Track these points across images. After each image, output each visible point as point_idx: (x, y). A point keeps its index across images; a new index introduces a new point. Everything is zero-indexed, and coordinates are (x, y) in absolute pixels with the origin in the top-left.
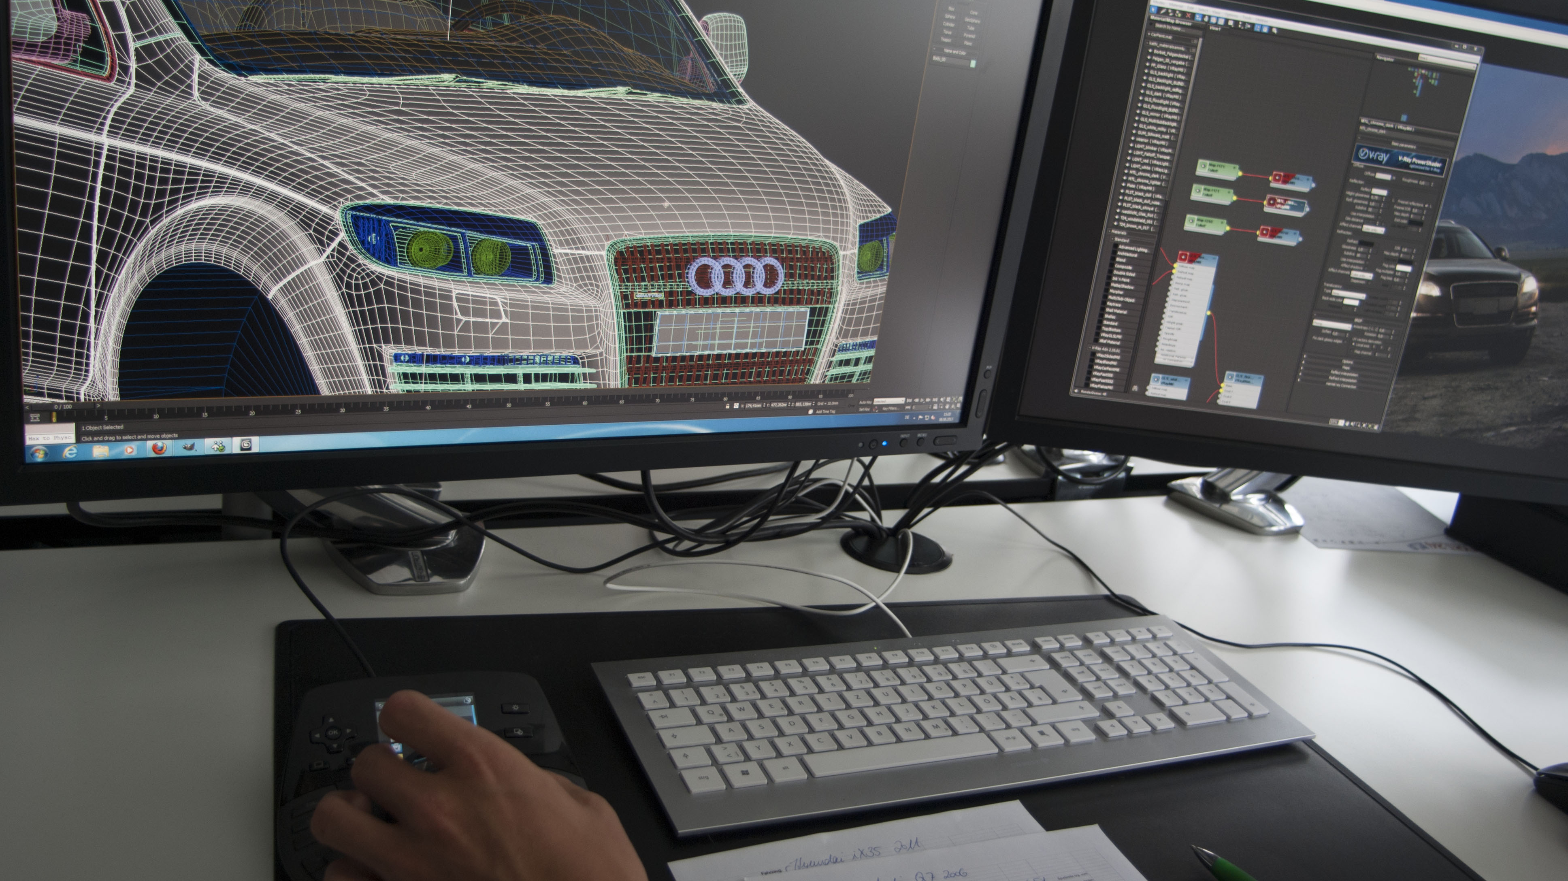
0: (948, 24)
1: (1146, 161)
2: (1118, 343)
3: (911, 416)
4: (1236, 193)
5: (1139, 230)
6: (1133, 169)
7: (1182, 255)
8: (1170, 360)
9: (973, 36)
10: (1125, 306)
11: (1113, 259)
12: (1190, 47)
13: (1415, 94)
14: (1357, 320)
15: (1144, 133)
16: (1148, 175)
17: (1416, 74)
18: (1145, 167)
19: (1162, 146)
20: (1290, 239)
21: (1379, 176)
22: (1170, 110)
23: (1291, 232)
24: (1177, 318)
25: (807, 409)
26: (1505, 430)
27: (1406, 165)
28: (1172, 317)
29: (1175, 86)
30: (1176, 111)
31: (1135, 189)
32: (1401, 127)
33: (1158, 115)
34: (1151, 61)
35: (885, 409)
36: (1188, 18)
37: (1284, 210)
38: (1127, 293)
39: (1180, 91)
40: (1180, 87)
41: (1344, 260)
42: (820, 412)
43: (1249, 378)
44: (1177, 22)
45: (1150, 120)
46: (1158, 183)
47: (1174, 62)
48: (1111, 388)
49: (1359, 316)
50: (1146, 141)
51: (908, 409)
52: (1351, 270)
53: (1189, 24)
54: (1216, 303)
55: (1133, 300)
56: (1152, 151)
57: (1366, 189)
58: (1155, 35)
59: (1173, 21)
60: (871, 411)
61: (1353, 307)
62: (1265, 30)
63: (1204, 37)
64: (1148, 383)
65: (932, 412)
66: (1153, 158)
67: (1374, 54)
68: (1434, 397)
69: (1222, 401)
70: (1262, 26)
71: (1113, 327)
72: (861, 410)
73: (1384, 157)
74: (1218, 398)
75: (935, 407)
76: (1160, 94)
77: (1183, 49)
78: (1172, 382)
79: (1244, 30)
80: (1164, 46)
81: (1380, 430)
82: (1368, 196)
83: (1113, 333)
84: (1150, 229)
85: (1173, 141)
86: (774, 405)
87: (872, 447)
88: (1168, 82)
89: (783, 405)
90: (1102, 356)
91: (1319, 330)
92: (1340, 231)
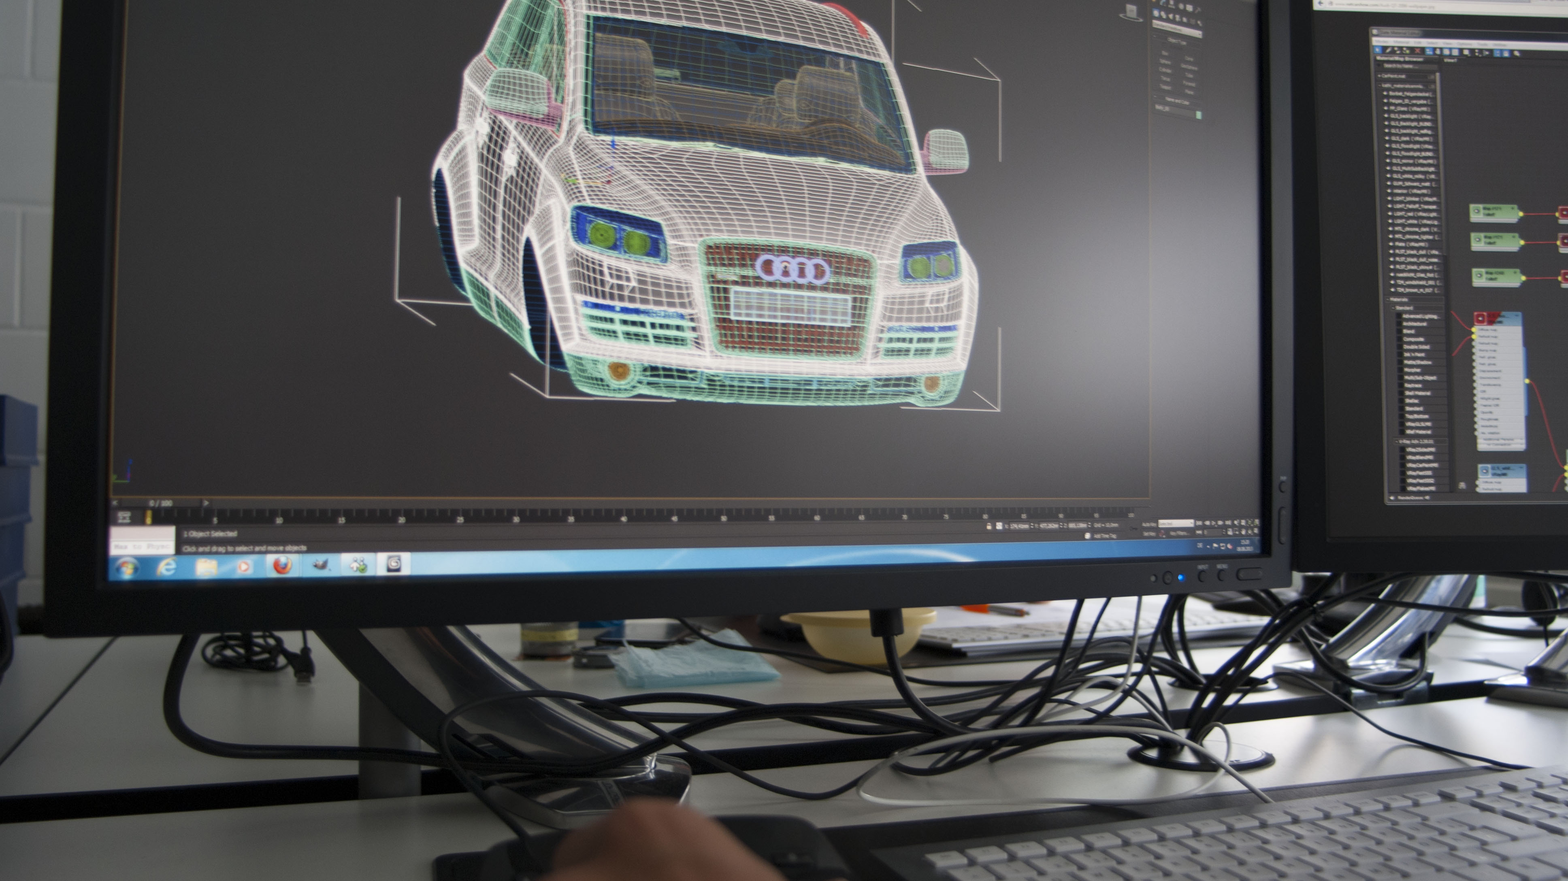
0: (1164, 70)
1: (1411, 214)
2: (1429, 432)
3: (1204, 544)
4: (1522, 237)
5: (1422, 293)
6: (1398, 225)
7: (1478, 316)
8: (1497, 445)
9: (1193, 85)
10: (1426, 385)
11: (1400, 331)
12: (1428, 85)
15: (1400, 183)
16: (1417, 229)
18: (1410, 222)
19: (1424, 195)
22: (1423, 154)
24: (1491, 392)
25: (1083, 532)
28: (1484, 391)
29: (1423, 128)
30: (1430, 154)
31: (1405, 248)
33: (1411, 161)
34: (1389, 104)
35: (1172, 533)
36: (1418, 54)
38: (1425, 370)
39: (1429, 132)
40: (1427, 128)
42: (1098, 536)
44: (1407, 59)
45: (1404, 168)
46: (1431, 237)
47: (1414, 102)
48: (1433, 488)
50: (1405, 191)
51: (1200, 536)
53: (1421, 60)
54: (1531, 370)
55: (1434, 378)
56: (1414, 203)
58: (1386, 76)
59: (1402, 59)
60: (1157, 537)
62: (1507, 55)
63: (1440, 71)
64: (1476, 478)
65: (1227, 539)
66: (1417, 210)
70: (1501, 51)
71: (1418, 413)
72: (1146, 534)
75: (1230, 532)
76: (1407, 139)
77: (1420, 87)
78: (1504, 471)
79: (1483, 57)
80: (1399, 86)
83: (1420, 420)
84: (1434, 291)
85: (1436, 188)
86: (1043, 526)
87: (1168, 581)
88: (1414, 124)
89: (1054, 526)
90: (1413, 450)
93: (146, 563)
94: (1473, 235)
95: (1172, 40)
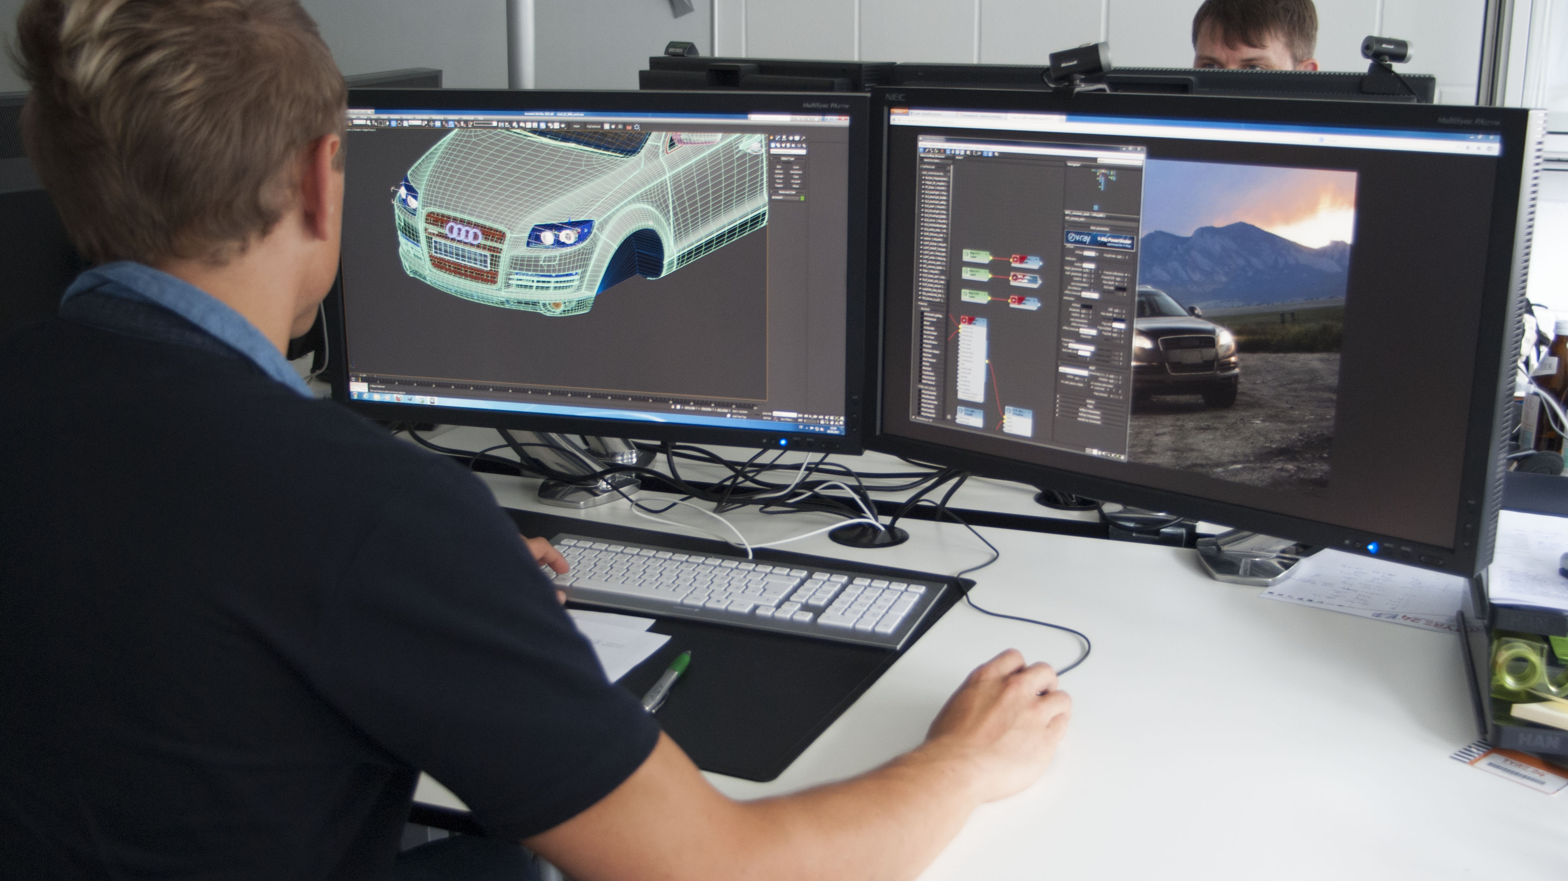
0: (778, 176)
1: (932, 253)
2: (934, 383)
3: (805, 426)
4: (990, 272)
5: (934, 302)
6: (924, 259)
7: (963, 319)
8: (968, 396)
9: (799, 182)
10: (934, 356)
11: (922, 322)
12: (946, 172)
13: (1100, 189)
14: (1091, 368)
15: (928, 234)
16: (935, 263)
17: (1098, 174)
18: (932, 258)
19: (939, 242)
20: (1032, 305)
21: (1087, 253)
22: (941, 216)
23: (1032, 299)
24: (967, 365)
25: (726, 414)
26: (1232, 467)
27: (1104, 244)
28: (963, 364)
29: (942, 200)
30: (944, 217)
31: (928, 273)
32: (1095, 215)
33: (934, 221)
34: (925, 184)
35: (782, 419)
36: (942, 153)
37: (1024, 282)
38: (934, 347)
39: (945, 203)
40: (944, 200)
41: (1072, 320)
42: (734, 416)
43: (1021, 412)
44: (936, 156)
45: (930, 225)
46: (942, 268)
47: (938, 183)
48: (934, 416)
49: (1093, 365)
50: (930, 239)
51: (800, 422)
52: (1079, 328)
53: (943, 157)
54: (991, 354)
55: (938, 352)
56: (934, 246)
57: (1078, 264)
58: (925, 167)
59: (933, 156)
60: (772, 420)
61: (1086, 357)
62: (990, 155)
63: (953, 164)
64: (956, 413)
65: (820, 426)
66: (935, 251)
67: (1065, 162)
68: (1164, 434)
69: (1006, 429)
70: (988, 152)
71: (929, 371)
72: (765, 418)
73: (1087, 239)
74: (1003, 427)
75: (822, 422)
76: (933, 206)
79: (977, 156)
80: (931, 173)
81: (1126, 460)
82: (1080, 270)
83: (930, 376)
84: (941, 300)
85: (946, 238)
86: (701, 409)
87: (773, 442)
88: (937, 197)
89: (709, 409)
90: (925, 392)
91: (1064, 375)
92: (1066, 298)
93: (360, 394)
95: (783, 159)
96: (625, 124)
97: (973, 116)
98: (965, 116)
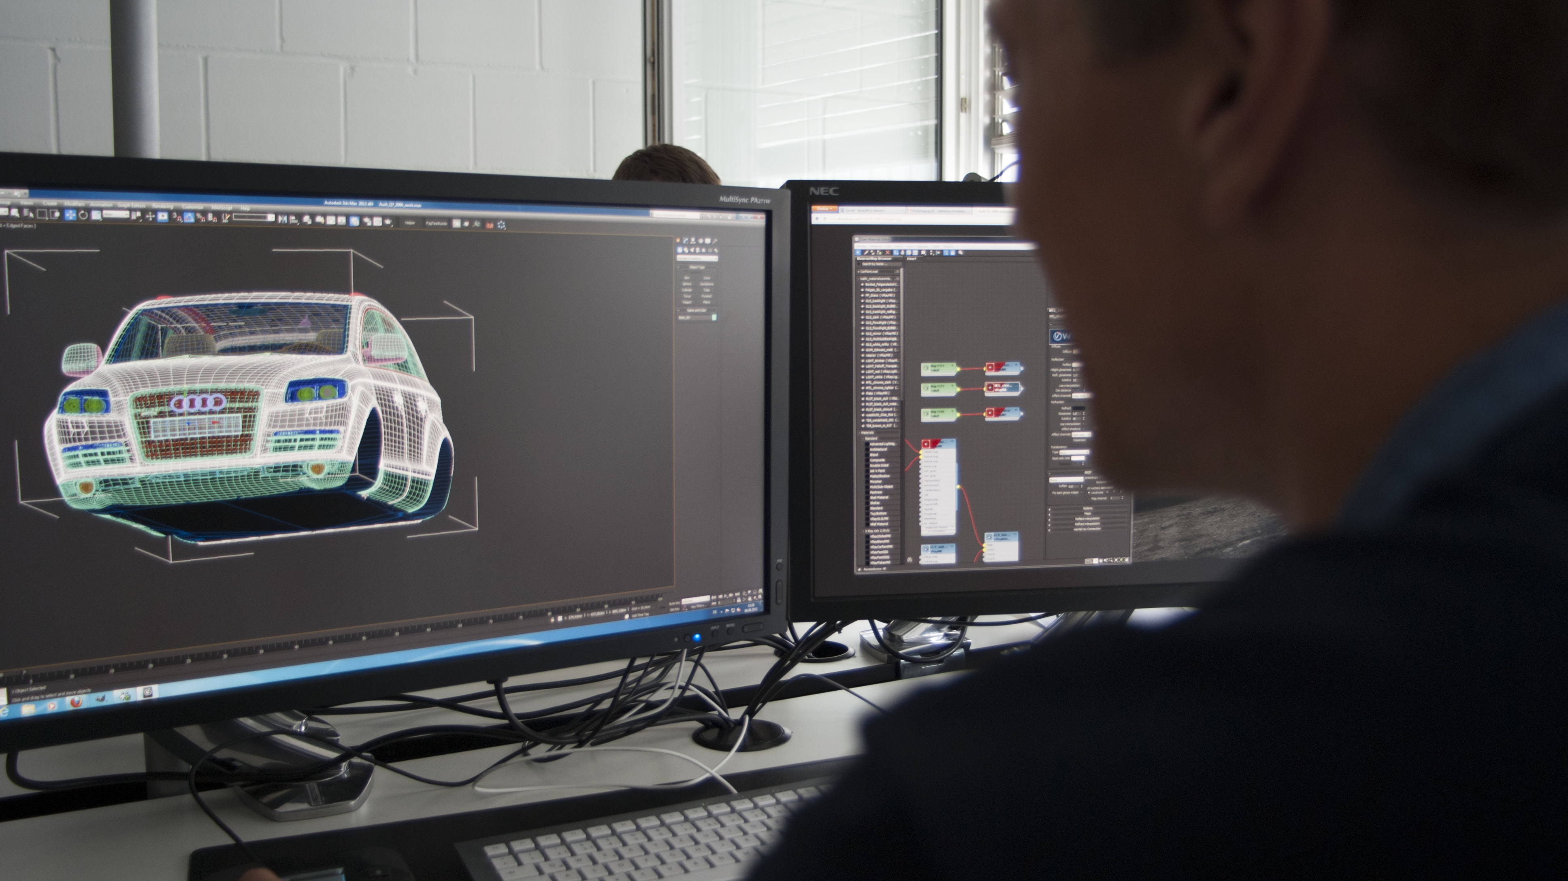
0: (686, 290)
1: (878, 372)
2: (887, 524)
3: (719, 611)
4: (958, 385)
5: (884, 428)
6: (868, 380)
7: (924, 442)
8: (934, 531)
9: (710, 296)
10: (886, 492)
11: (867, 455)
12: (894, 277)
14: (1086, 472)
15: (871, 350)
16: (882, 382)
18: (878, 377)
19: (888, 358)
20: (1013, 415)
22: (889, 328)
23: (1012, 409)
24: (932, 495)
25: (623, 615)
26: (1241, 544)
28: (927, 495)
29: (889, 309)
30: (894, 328)
31: (873, 396)
33: (879, 334)
34: (865, 292)
35: (693, 607)
36: (887, 255)
37: (1002, 392)
38: (885, 482)
39: (894, 312)
40: (892, 309)
41: (1063, 424)
42: (635, 616)
43: (1006, 535)
44: (880, 259)
45: (874, 339)
46: (892, 388)
47: (884, 290)
48: (889, 562)
49: (1088, 469)
50: (874, 356)
51: (714, 606)
52: (1071, 432)
53: (890, 259)
54: (962, 479)
55: (891, 487)
56: (881, 363)
57: (1067, 365)
58: (864, 272)
59: (876, 259)
60: (681, 610)
61: (1080, 462)
62: (953, 253)
63: (904, 267)
64: (920, 554)
65: (736, 605)
66: (883, 369)
68: (1171, 526)
69: (987, 559)
70: (949, 251)
71: (879, 511)
72: (672, 610)
74: (983, 557)
75: (739, 600)
76: (877, 317)
78: (939, 549)
79: (935, 256)
80: (873, 279)
81: (1131, 561)
82: (1070, 370)
83: (880, 516)
84: (893, 426)
85: (897, 352)
86: (593, 614)
87: (686, 639)
88: (883, 306)
90: (875, 537)
91: (1056, 486)
92: (1053, 402)
94: (923, 386)
95: (692, 267)
96: (484, 221)
97: (929, 212)
98: (918, 211)
